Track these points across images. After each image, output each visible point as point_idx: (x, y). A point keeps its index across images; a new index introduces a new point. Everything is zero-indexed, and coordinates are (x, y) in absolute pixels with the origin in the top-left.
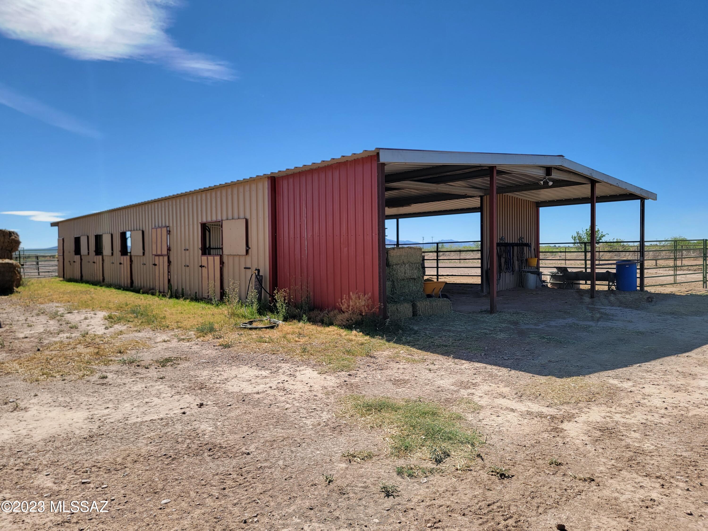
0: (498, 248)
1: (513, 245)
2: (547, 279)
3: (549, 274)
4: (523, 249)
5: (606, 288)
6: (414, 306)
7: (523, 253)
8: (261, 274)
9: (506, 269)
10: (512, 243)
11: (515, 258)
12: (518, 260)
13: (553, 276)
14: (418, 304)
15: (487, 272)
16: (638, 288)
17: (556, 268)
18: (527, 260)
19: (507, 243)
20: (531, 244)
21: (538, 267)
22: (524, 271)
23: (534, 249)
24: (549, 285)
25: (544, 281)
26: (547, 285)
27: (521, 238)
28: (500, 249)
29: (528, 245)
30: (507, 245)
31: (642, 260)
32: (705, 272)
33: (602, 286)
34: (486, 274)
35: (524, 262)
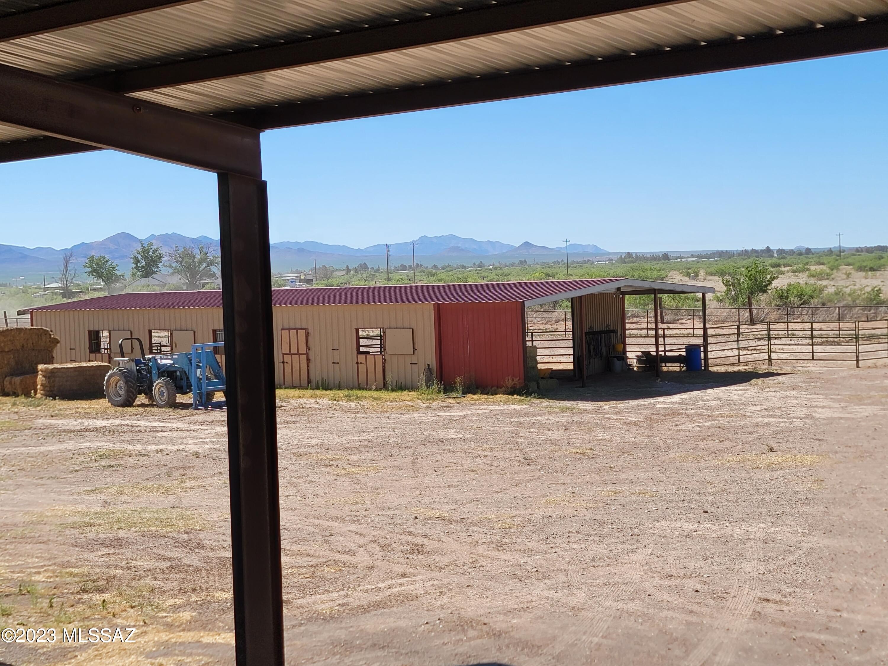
0: (588, 337)
1: (601, 333)
2: (634, 363)
3: (635, 358)
4: (610, 336)
5: (678, 369)
6: (538, 383)
7: (610, 338)
8: (430, 367)
9: (595, 355)
10: (600, 331)
11: (603, 344)
12: (605, 346)
13: (639, 359)
14: (540, 382)
15: (578, 358)
16: (703, 368)
17: (642, 352)
18: (614, 346)
19: (595, 332)
20: (617, 330)
21: (625, 352)
22: (611, 357)
23: (621, 335)
24: (635, 369)
25: (630, 365)
26: (633, 368)
27: (608, 326)
28: (589, 337)
29: (615, 332)
30: (595, 333)
31: (705, 344)
32: (770, 351)
33: (675, 367)
34: (577, 361)
35: (612, 348)
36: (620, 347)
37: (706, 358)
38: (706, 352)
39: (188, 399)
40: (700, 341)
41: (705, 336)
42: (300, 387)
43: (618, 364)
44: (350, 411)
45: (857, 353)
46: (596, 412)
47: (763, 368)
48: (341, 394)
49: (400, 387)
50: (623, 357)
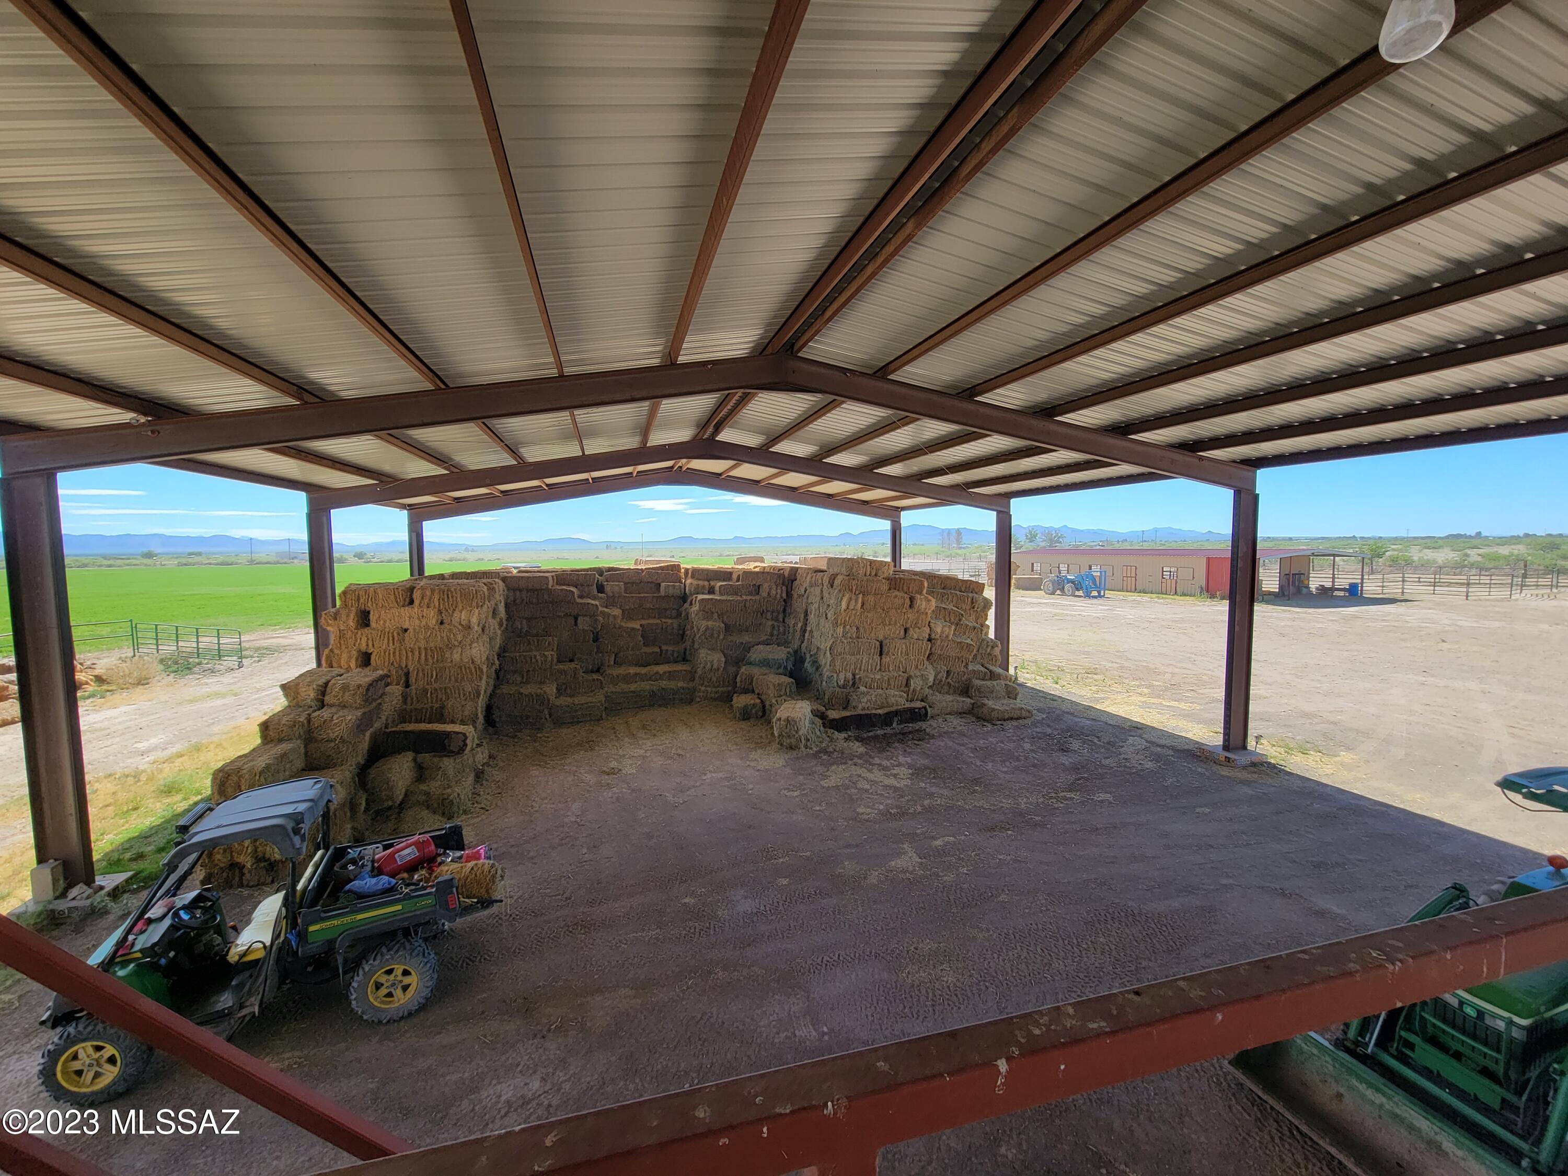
1: (1295, 574)
2: (1316, 590)
3: (1315, 588)
4: (1301, 576)
8: (1202, 586)
9: (1291, 585)
11: (1296, 580)
12: (1298, 581)
13: (1317, 588)
16: (1359, 595)
17: (1319, 585)
20: (1304, 574)
21: (1309, 584)
22: (1302, 587)
23: (1306, 576)
25: (1314, 591)
26: (1316, 593)
27: (1300, 571)
30: (1292, 575)
31: (1362, 583)
32: (1403, 588)
33: (1342, 594)
34: (1281, 587)
35: (1301, 582)
36: (1306, 582)
37: (1362, 590)
38: (1362, 587)
39: (1080, 593)
40: (1359, 581)
41: (1362, 579)
42: (1131, 591)
43: (1304, 590)
44: (1161, 603)
45: (1468, 592)
46: (1305, 613)
47: (1399, 597)
48: (1154, 596)
49: (1184, 594)
50: (1308, 587)
